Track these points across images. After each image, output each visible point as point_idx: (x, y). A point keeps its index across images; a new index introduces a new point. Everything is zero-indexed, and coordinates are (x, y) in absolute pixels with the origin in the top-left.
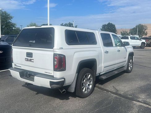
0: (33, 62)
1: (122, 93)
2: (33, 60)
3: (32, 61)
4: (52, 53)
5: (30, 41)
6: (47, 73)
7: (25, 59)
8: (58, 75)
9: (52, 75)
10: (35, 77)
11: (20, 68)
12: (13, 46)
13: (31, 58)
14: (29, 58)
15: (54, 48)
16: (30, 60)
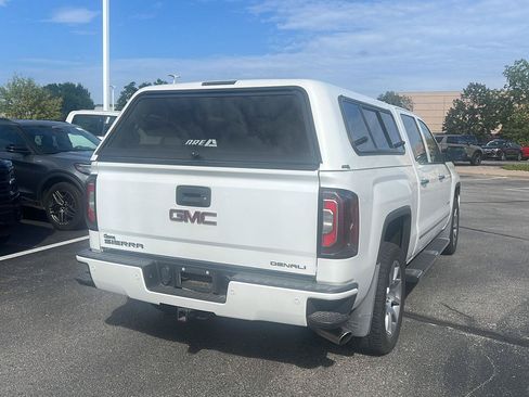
0: (214, 223)
1: (493, 326)
2: (214, 215)
3: (207, 219)
4: (312, 189)
5: (190, 142)
6: (281, 265)
7: (172, 211)
8: (334, 271)
9: (309, 272)
10: (232, 284)
11: (139, 250)
12: (98, 160)
13: (201, 210)
14: (192, 210)
15: (322, 167)
16: (200, 218)
